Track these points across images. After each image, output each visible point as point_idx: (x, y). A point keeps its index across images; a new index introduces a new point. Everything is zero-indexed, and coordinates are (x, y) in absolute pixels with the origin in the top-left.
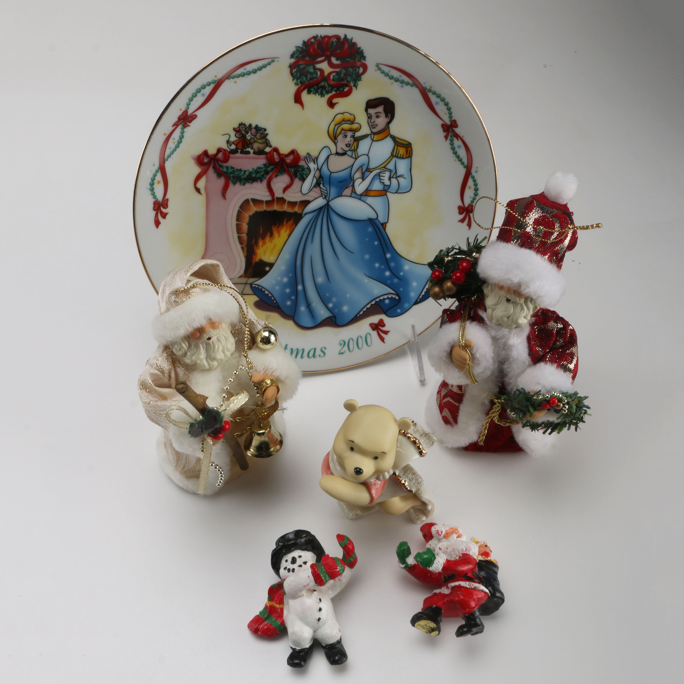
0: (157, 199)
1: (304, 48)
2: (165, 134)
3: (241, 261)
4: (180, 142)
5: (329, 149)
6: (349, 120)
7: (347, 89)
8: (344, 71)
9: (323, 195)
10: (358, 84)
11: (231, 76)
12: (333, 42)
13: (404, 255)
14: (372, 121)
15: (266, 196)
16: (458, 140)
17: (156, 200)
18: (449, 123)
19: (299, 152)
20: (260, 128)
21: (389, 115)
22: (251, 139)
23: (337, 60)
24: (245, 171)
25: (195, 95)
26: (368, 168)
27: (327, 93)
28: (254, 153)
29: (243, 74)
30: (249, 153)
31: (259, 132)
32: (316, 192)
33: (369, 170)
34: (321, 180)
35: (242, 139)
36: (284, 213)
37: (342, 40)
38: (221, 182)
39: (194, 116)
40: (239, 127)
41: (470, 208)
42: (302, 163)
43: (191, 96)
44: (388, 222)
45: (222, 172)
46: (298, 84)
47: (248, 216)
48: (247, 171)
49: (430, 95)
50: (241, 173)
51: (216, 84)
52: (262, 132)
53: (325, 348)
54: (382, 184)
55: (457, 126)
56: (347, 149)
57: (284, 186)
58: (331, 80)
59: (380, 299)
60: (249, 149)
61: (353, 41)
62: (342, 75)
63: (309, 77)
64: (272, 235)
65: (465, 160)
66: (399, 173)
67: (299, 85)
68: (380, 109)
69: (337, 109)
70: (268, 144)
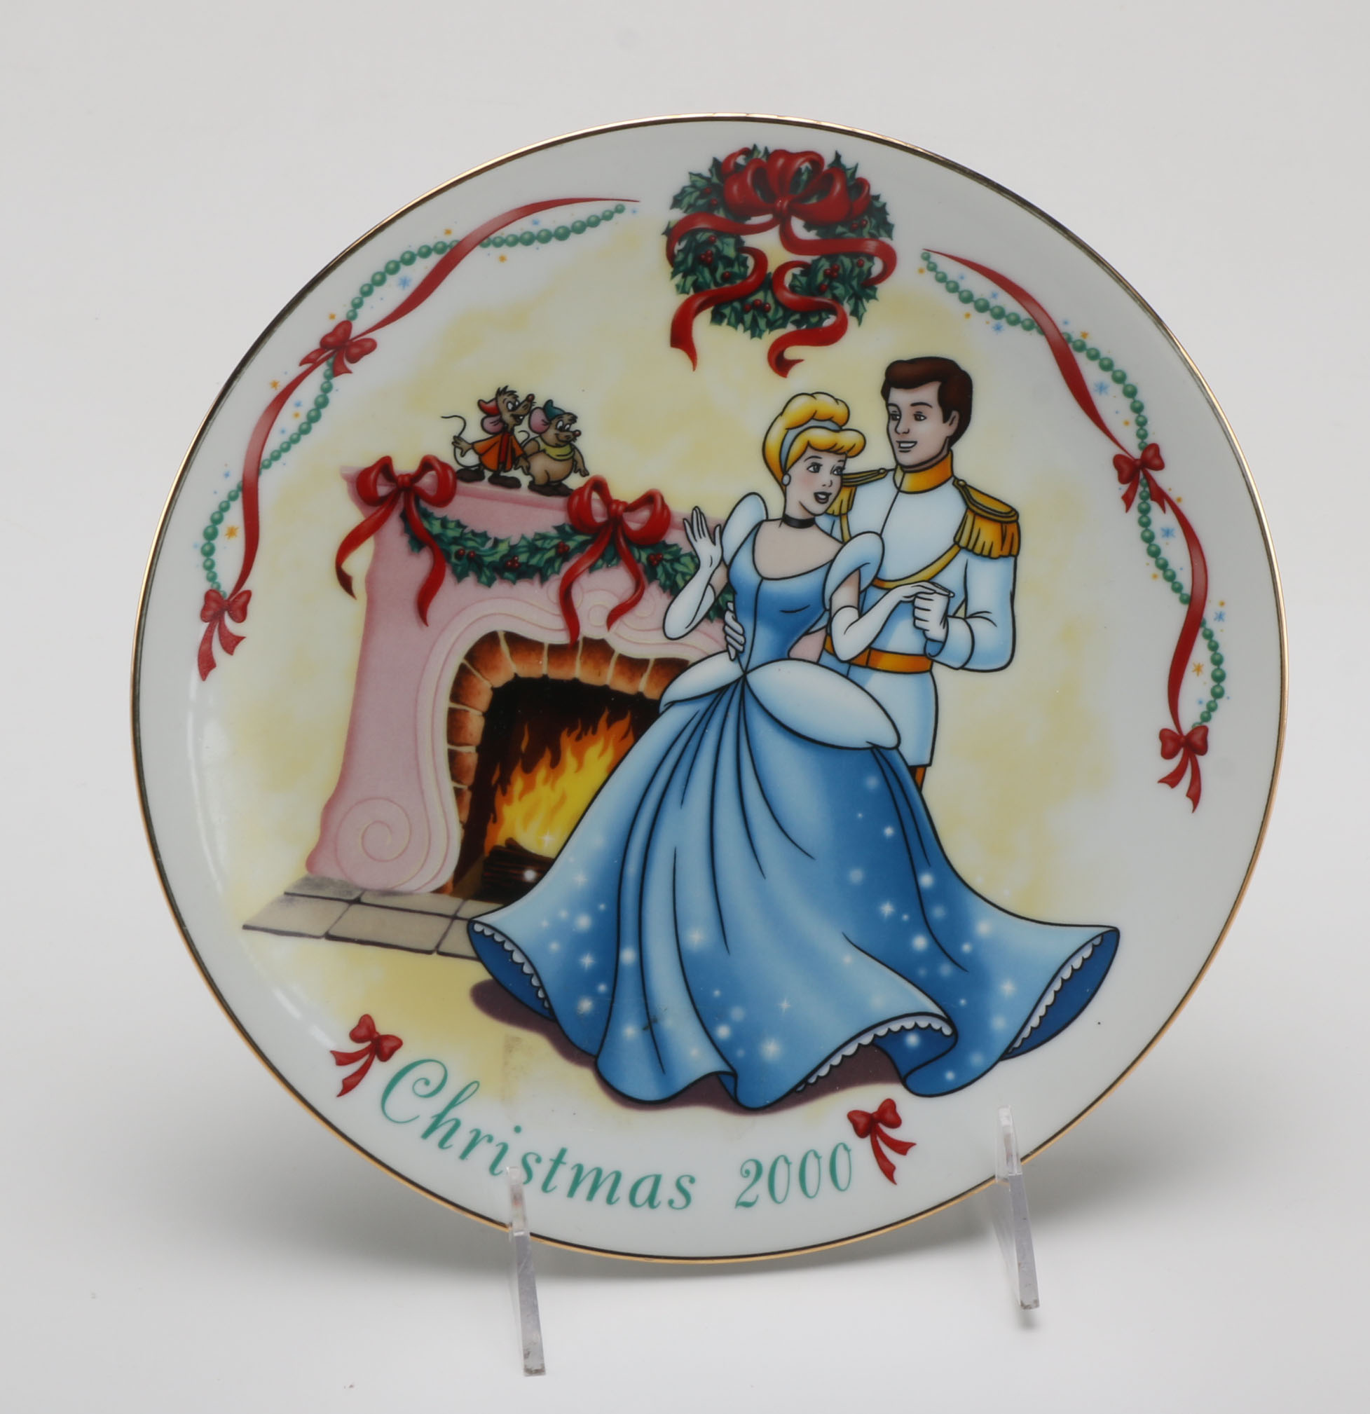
0: (219, 586)
1: (715, 180)
2: (275, 385)
3: (448, 838)
4: (314, 418)
5: (761, 502)
6: (830, 419)
7: (830, 321)
8: (825, 265)
9: (731, 649)
10: (865, 310)
11: (492, 237)
12: (799, 170)
13: (976, 880)
14: (900, 429)
15: (551, 631)
16: (1164, 510)
17: (215, 587)
18: (1136, 453)
19: (668, 501)
20: (557, 412)
21: (955, 414)
22: (528, 441)
23: (808, 227)
24: (497, 542)
25: (379, 280)
26: (880, 576)
27: (772, 326)
28: (533, 487)
29: (527, 237)
30: (515, 484)
31: (554, 422)
32: (709, 636)
33: (879, 583)
34: (730, 597)
35: (499, 437)
36: (604, 693)
37: (826, 168)
38: (421, 564)
39: (369, 345)
40: (496, 399)
41: (1197, 739)
42: (674, 537)
43: (367, 280)
44: (930, 764)
45: (429, 533)
46: (687, 290)
47: (490, 686)
48: (502, 541)
49: (1081, 359)
50: (483, 544)
51: (445, 257)
52: (564, 426)
53: (692, 1180)
54: (920, 632)
55: (1161, 466)
56: (817, 508)
57: (612, 603)
58: (784, 288)
59: (889, 1030)
60: (517, 473)
61: (859, 174)
62: (820, 277)
63: (721, 270)
64: (556, 762)
65: (1185, 578)
66: (974, 607)
67: (688, 293)
68: (929, 393)
69: (798, 379)
70: (576, 463)
